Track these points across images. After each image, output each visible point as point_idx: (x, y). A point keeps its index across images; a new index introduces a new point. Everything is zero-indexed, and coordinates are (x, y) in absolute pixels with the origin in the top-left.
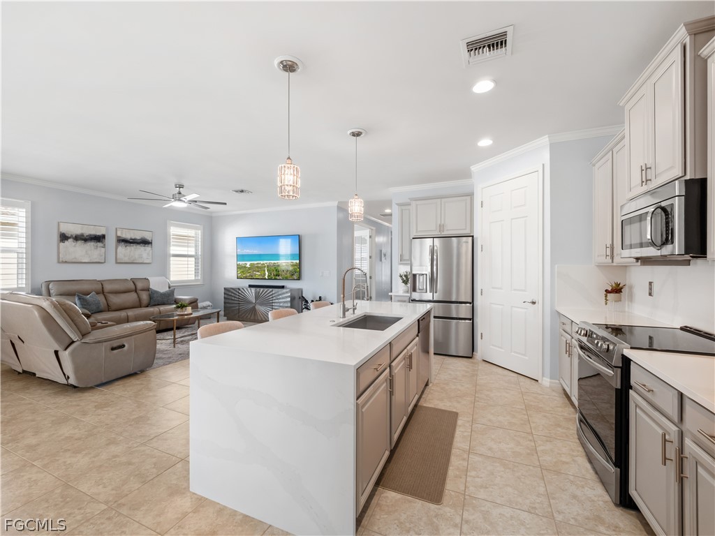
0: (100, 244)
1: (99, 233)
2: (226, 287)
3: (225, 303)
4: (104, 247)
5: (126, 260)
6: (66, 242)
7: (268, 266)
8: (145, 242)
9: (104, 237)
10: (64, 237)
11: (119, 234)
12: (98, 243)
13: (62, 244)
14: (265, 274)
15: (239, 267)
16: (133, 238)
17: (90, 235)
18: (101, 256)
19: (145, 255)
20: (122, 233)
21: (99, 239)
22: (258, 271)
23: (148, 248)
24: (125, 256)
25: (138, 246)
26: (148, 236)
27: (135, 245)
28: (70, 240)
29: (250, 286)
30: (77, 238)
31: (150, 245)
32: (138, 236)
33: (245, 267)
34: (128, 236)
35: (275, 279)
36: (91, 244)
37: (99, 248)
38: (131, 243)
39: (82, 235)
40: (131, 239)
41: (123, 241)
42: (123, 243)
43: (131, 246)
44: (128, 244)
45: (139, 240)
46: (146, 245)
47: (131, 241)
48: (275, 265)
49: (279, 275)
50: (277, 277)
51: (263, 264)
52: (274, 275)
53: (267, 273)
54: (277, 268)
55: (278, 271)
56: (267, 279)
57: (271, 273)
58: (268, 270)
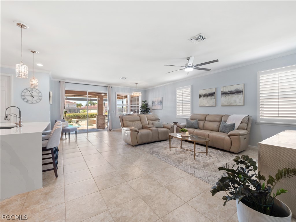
0: (213, 97)
1: (212, 92)
4: (215, 98)
5: (226, 104)
6: (201, 98)
8: (238, 92)
9: (214, 93)
10: (200, 96)
12: (212, 97)
16: (230, 90)
17: (209, 93)
18: (214, 103)
19: (238, 100)
20: (223, 89)
21: (212, 94)
23: (241, 96)
24: (225, 102)
25: (233, 95)
26: (240, 87)
27: (231, 95)
28: (202, 97)
30: (206, 96)
31: (242, 93)
32: (233, 89)
34: (227, 90)
36: (210, 97)
37: (212, 99)
39: (206, 94)
40: (228, 92)
41: (224, 94)
42: (224, 95)
43: (229, 96)
44: (227, 95)
45: (233, 91)
46: (239, 94)
47: (229, 93)
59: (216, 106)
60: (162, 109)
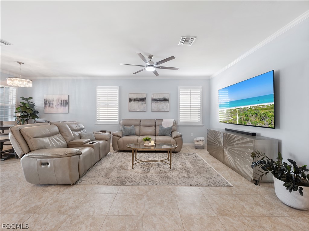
0: (144, 102)
1: (144, 97)
4: (146, 103)
5: (156, 109)
6: (131, 102)
7: (239, 110)
8: (165, 100)
9: (145, 99)
10: (130, 100)
13: (129, 103)
14: (236, 119)
16: (159, 98)
17: (140, 98)
18: (145, 108)
19: (165, 107)
20: (154, 96)
21: (143, 100)
22: (232, 116)
23: (167, 103)
25: (162, 102)
26: (167, 97)
27: (160, 102)
28: (133, 101)
30: (136, 100)
31: (168, 101)
32: (161, 97)
34: (156, 97)
36: (140, 102)
37: (143, 104)
39: (137, 99)
41: (154, 100)
44: (157, 102)
45: (162, 99)
46: (166, 102)
47: (158, 100)
48: (244, 110)
49: (248, 120)
50: (246, 122)
51: (235, 109)
52: (244, 120)
53: (238, 118)
54: (246, 113)
55: (248, 116)
56: (238, 123)
57: (241, 119)
58: (238, 115)
59: (146, 111)
60: (68, 113)
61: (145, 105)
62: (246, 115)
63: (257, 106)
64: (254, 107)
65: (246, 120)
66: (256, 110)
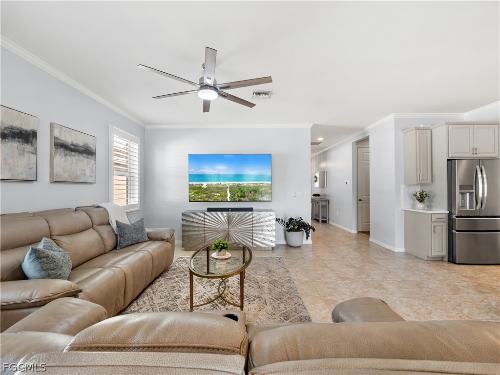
0: (28, 147)
1: (27, 127)
2: (183, 211)
3: (183, 231)
4: (35, 153)
7: (230, 188)
8: (88, 152)
9: (34, 134)
11: (57, 133)
12: (26, 145)
14: (226, 196)
15: (192, 188)
16: (75, 143)
19: (88, 172)
20: (60, 132)
21: (27, 137)
22: (218, 192)
23: (91, 161)
24: (64, 170)
25: (81, 157)
26: (91, 143)
27: (76, 154)
29: (209, 210)
31: (93, 156)
32: (80, 141)
33: (200, 188)
35: (239, 201)
37: (26, 155)
38: (72, 150)
40: (72, 145)
42: (62, 150)
43: (71, 155)
44: (68, 152)
45: (81, 147)
46: (90, 156)
47: (72, 147)
48: (239, 186)
49: (244, 197)
50: (242, 198)
51: (225, 185)
52: (238, 196)
53: (229, 194)
54: (242, 189)
55: (244, 193)
56: (229, 200)
57: (234, 195)
58: (230, 191)
59: (36, 180)
61: (33, 157)
62: (241, 191)
63: (256, 184)
64: (252, 184)
65: (241, 197)
66: (254, 187)
